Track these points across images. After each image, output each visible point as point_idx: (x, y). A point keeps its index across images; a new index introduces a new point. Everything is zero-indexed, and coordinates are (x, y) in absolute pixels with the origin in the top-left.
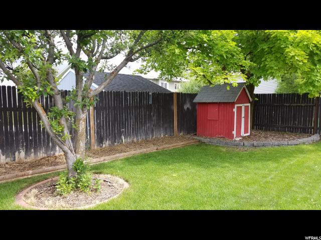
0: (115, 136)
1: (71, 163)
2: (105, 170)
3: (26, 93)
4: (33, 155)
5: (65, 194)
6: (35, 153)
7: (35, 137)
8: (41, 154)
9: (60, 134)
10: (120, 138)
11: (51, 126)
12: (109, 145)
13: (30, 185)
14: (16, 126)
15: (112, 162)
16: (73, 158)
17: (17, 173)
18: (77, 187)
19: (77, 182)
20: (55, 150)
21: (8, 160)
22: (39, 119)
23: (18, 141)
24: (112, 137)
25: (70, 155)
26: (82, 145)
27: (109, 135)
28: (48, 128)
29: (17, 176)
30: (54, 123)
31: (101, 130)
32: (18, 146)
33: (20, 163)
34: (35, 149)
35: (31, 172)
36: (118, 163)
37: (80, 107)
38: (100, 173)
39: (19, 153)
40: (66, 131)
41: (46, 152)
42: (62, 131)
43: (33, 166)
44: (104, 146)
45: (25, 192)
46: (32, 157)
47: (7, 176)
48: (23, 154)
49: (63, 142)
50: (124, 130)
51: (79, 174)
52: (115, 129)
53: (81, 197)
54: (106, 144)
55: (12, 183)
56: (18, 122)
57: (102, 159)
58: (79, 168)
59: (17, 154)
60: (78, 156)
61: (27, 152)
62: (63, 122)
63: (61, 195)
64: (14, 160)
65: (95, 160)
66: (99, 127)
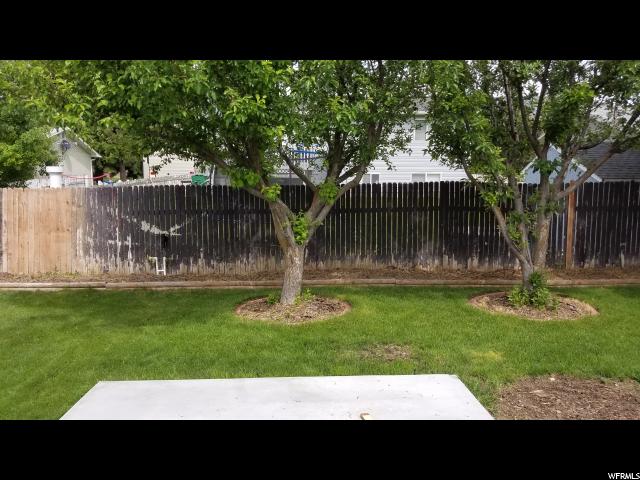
0: (608, 254)
1: (527, 275)
2: (575, 295)
3: (486, 199)
4: (487, 265)
5: (517, 305)
6: (490, 262)
7: (491, 242)
8: (497, 265)
9: (518, 241)
10: (617, 256)
11: (508, 231)
12: (596, 265)
13: (483, 293)
14: (471, 229)
15: (590, 288)
16: (529, 269)
17: (468, 280)
18: (532, 303)
19: (531, 296)
20: (514, 263)
21: (460, 266)
22: (497, 223)
23: (471, 246)
24: (602, 255)
25: (527, 266)
26: (542, 255)
27: (597, 251)
28: (505, 233)
29: (469, 283)
30: (512, 228)
31: (583, 240)
32: (471, 253)
33: (472, 272)
34: (490, 257)
35: (484, 281)
36: (600, 291)
37: (543, 212)
38: (566, 297)
39: (472, 260)
40: (524, 239)
41: (503, 263)
42: (520, 238)
43: (485, 276)
44: (586, 265)
45: (477, 298)
46: (485, 267)
47: (460, 281)
48: (476, 262)
49: (520, 251)
50: (625, 244)
51: (534, 288)
52: (608, 243)
53: (534, 312)
54: (591, 263)
55: (465, 289)
56: (474, 224)
57: (577, 281)
58: (534, 281)
59: (469, 260)
60: (536, 268)
61: (481, 260)
62: (522, 228)
63: (512, 306)
64: (466, 267)
65: (565, 282)
66: (580, 237)
